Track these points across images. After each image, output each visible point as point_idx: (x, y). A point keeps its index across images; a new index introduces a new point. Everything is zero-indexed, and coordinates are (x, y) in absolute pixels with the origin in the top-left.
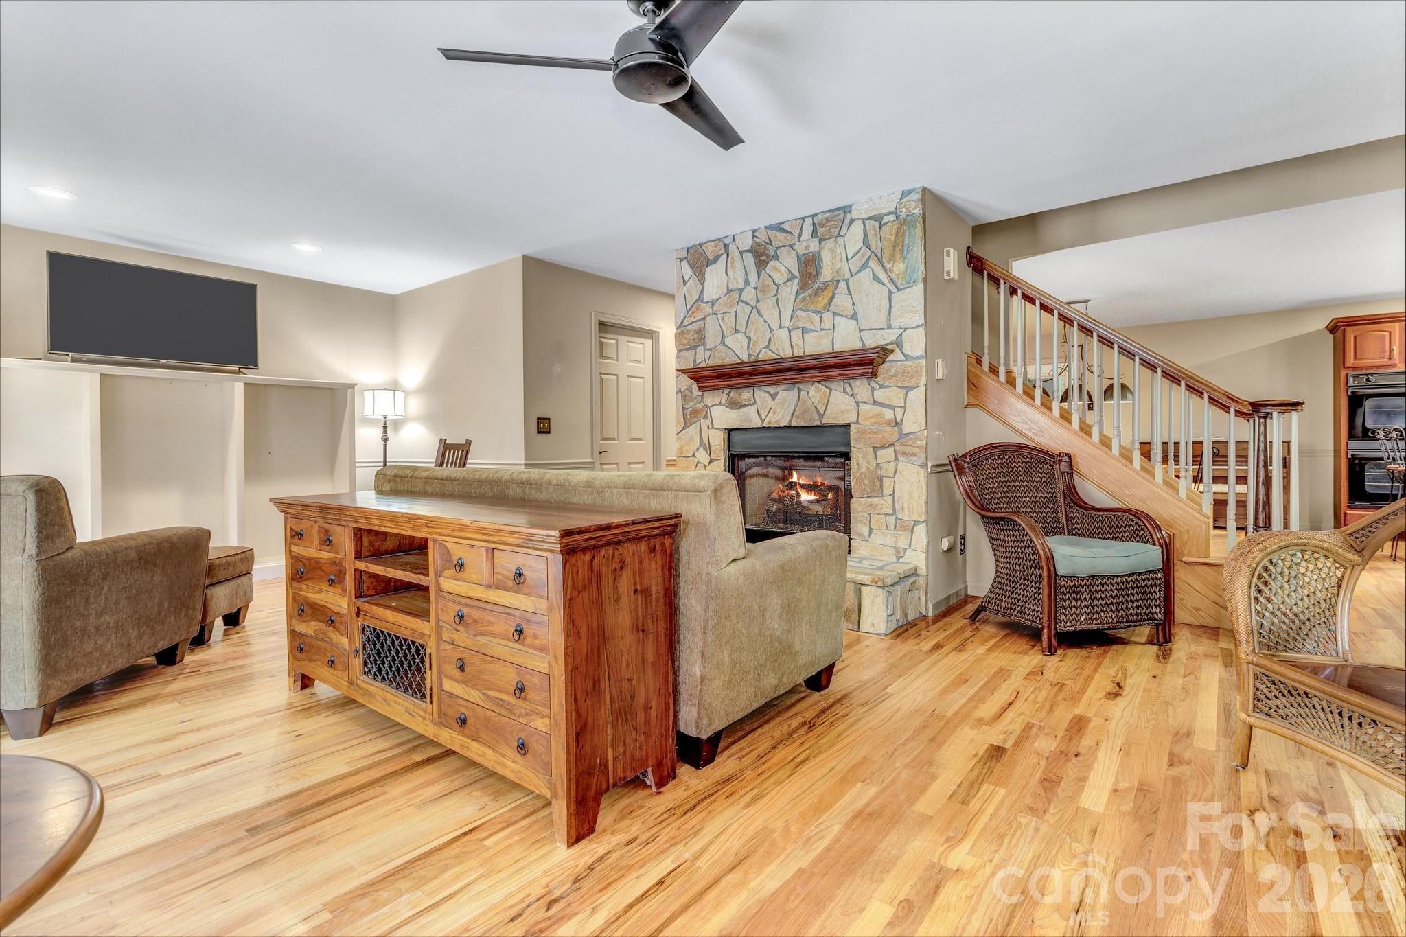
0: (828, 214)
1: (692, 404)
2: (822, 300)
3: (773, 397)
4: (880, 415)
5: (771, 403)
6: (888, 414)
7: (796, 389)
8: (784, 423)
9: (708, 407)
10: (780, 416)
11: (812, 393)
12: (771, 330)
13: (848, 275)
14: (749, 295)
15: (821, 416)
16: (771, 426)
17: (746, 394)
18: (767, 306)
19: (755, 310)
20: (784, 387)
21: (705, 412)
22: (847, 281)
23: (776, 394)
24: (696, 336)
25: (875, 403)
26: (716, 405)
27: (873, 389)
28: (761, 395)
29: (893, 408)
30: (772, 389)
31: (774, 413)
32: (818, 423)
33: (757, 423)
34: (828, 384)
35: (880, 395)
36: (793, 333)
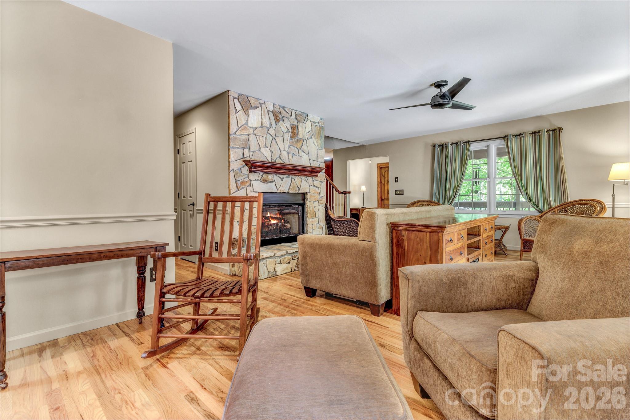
0: (300, 113)
1: (241, 178)
2: (299, 145)
3: (282, 179)
4: (315, 190)
5: (281, 182)
6: (317, 190)
7: (290, 177)
8: (286, 191)
9: (251, 181)
10: (285, 188)
11: (296, 180)
12: (281, 151)
13: (307, 139)
14: (272, 131)
15: (299, 189)
16: (281, 192)
17: (270, 177)
18: (279, 140)
19: (274, 139)
20: (286, 176)
21: (249, 183)
22: (306, 140)
23: (283, 178)
24: (244, 142)
25: (314, 186)
26: (256, 180)
27: (313, 181)
28: (276, 178)
29: (318, 188)
30: (282, 176)
31: (282, 187)
32: (298, 192)
33: (275, 190)
34: (301, 177)
35: (315, 183)
36: (289, 154)
